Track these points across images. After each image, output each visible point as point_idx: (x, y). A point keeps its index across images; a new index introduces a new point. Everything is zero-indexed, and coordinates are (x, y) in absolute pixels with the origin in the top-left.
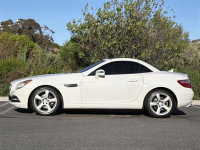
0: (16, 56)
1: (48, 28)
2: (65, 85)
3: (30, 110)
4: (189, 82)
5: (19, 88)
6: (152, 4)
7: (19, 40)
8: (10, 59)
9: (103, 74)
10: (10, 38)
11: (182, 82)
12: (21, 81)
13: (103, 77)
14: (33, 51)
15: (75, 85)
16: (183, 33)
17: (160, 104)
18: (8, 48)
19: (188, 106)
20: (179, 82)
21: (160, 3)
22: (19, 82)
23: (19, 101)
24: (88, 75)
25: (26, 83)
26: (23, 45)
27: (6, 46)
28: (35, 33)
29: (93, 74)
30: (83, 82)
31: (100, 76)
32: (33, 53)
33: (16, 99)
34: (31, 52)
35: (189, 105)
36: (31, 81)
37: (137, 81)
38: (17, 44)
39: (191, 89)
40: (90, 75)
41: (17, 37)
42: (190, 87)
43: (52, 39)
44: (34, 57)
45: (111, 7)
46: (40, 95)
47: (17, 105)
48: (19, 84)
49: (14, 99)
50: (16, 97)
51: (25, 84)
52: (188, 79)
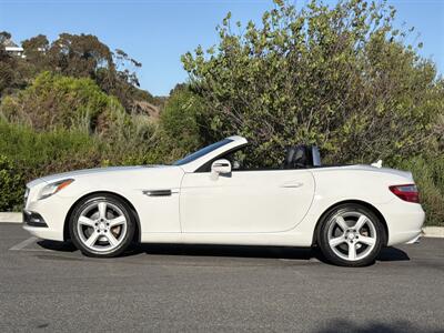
0: (68, 124)
1: (125, 55)
2: (145, 192)
3: (69, 244)
4: (414, 190)
5: (45, 197)
6: (369, 17)
7: (76, 90)
8: (56, 131)
9: (228, 169)
10: (56, 84)
11: (400, 189)
12: (50, 182)
13: (229, 175)
14: (105, 114)
15: (167, 193)
16: (436, 78)
17: (351, 235)
18: (51, 107)
19: (412, 242)
20: (393, 189)
21: (387, 15)
22: (45, 184)
23: (45, 225)
24: (196, 171)
25: (61, 185)
26: (85, 101)
27: (47, 103)
28: (99, 66)
29: (206, 168)
30: (183, 185)
31: (221, 174)
32: (105, 119)
33: (38, 221)
34: (101, 116)
35: (414, 240)
36: (71, 181)
37: (301, 185)
38: (71, 98)
39: (418, 206)
40: (199, 170)
41: (71, 83)
42: (417, 202)
43: (136, 81)
44: (107, 126)
45: (280, 21)
46: (89, 215)
47: (41, 232)
48: (45, 188)
49: (34, 219)
50: (38, 216)
51: (59, 189)
52: (412, 183)
